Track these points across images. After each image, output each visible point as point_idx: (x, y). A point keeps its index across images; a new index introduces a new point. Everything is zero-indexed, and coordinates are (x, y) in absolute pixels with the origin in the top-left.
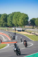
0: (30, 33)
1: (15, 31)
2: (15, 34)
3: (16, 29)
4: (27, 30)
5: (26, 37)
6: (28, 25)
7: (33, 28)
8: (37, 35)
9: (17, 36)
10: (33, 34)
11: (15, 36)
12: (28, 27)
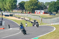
0: (19, 18)
1: (1, 16)
2: (2, 19)
3: (2, 13)
4: (16, 14)
5: (14, 23)
6: (16, 9)
7: (22, 13)
8: (26, 20)
9: (4, 22)
10: (22, 19)
11: (2, 22)
12: (16, 11)
